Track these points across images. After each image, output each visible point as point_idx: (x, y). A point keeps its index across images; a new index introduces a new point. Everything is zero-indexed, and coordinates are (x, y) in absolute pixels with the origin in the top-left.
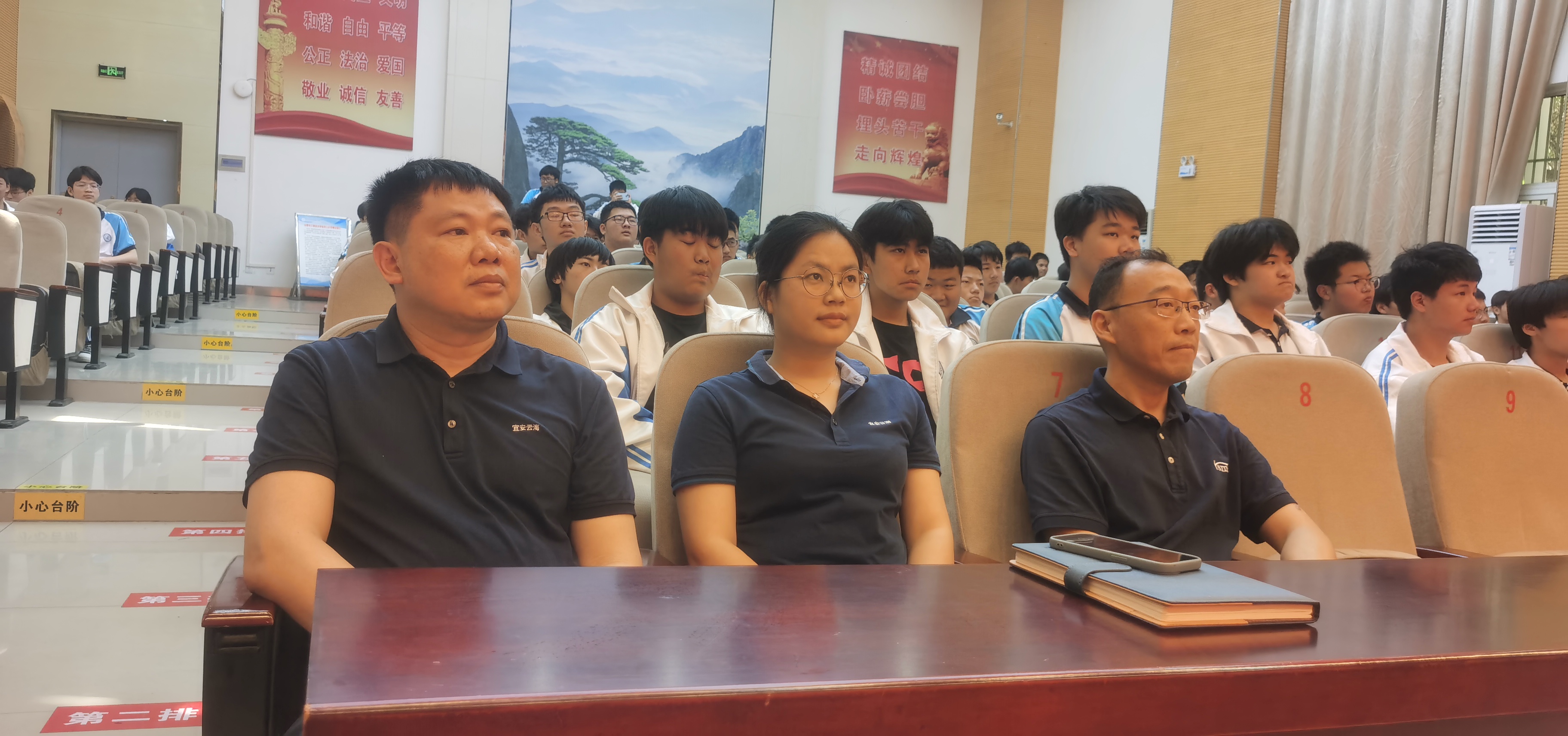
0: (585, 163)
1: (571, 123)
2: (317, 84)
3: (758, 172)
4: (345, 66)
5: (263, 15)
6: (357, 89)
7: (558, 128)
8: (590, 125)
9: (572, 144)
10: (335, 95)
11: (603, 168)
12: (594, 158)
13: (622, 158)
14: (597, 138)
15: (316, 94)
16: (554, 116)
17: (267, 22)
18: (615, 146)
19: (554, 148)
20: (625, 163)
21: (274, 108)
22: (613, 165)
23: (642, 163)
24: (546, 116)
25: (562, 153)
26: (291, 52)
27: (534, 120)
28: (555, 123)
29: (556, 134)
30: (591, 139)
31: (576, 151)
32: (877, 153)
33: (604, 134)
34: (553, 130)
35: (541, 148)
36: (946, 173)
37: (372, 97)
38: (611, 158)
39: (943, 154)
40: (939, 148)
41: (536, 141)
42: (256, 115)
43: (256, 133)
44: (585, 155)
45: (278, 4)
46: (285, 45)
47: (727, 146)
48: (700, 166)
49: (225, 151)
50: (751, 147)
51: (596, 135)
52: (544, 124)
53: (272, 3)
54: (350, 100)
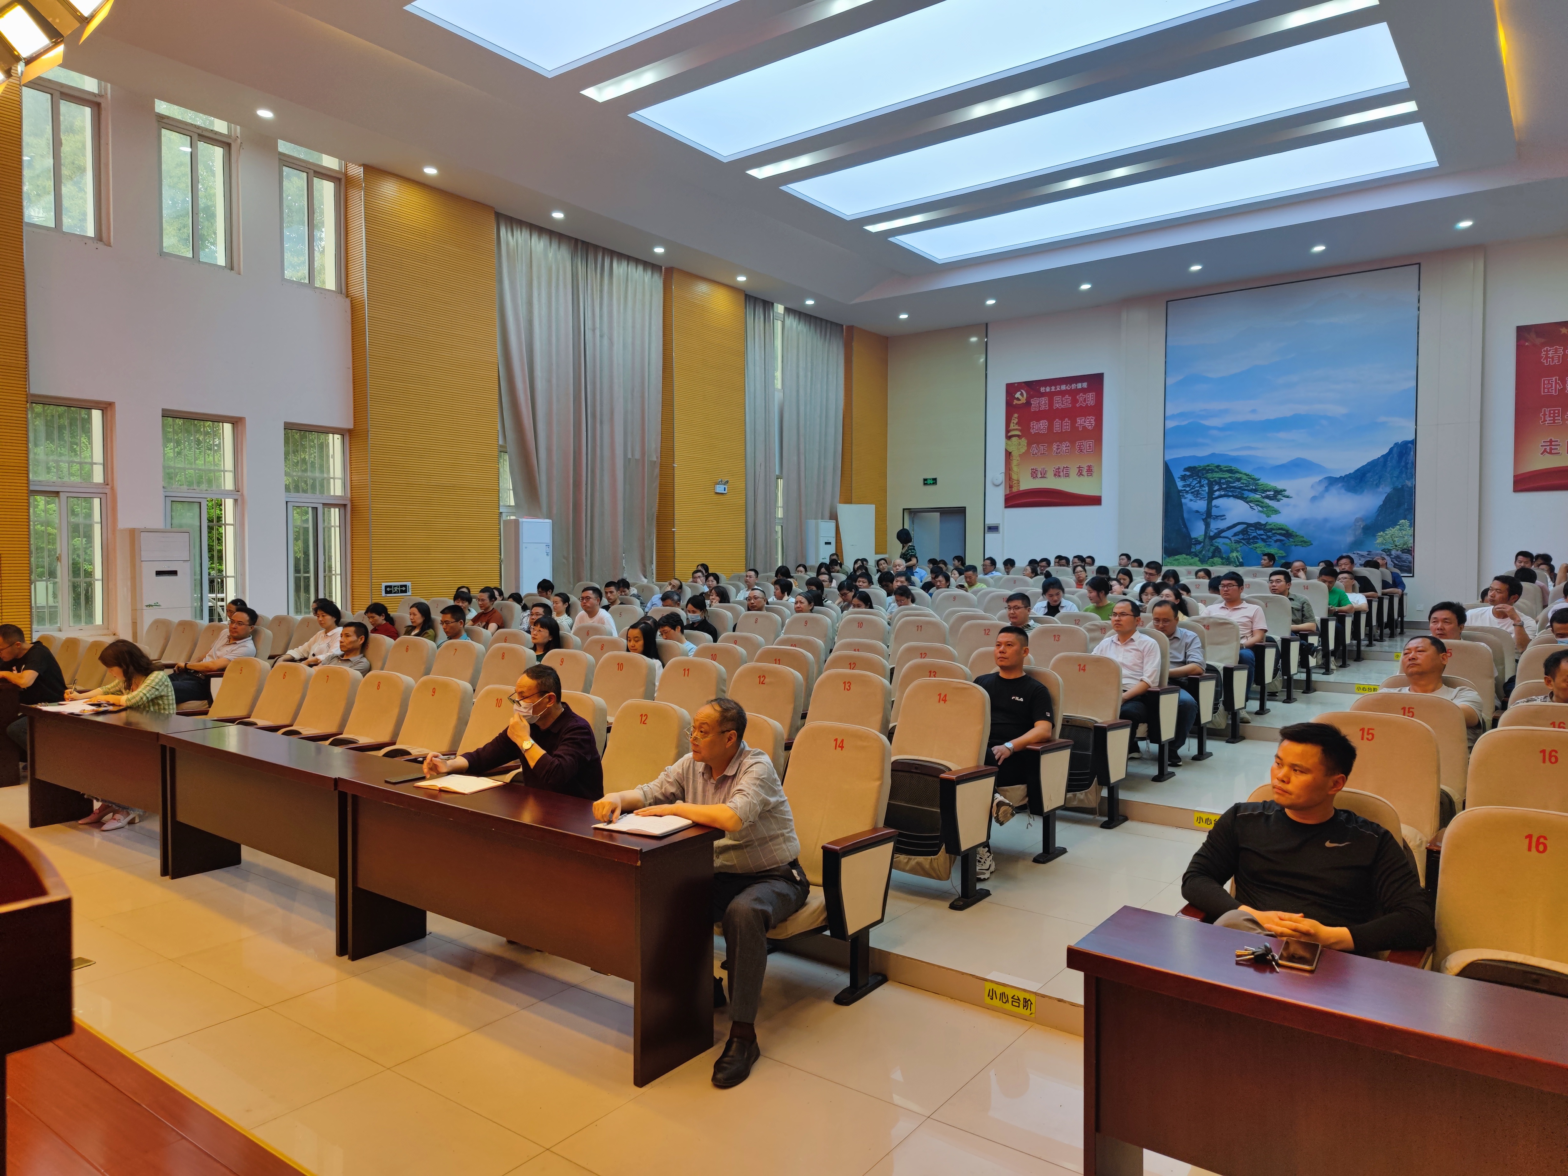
0: (1232, 498)
1: (1218, 467)
2: (1040, 469)
3: (1410, 484)
4: (1057, 453)
5: (1008, 431)
6: (1064, 468)
7: (1207, 473)
8: (1234, 466)
9: (1219, 484)
10: (1050, 474)
11: (1248, 500)
12: (1239, 492)
13: (1266, 489)
14: (1242, 475)
15: (1039, 475)
16: (1203, 464)
17: (1010, 434)
18: (1259, 480)
19: (1204, 489)
20: (1268, 493)
21: (1015, 490)
22: (1257, 496)
23: (1285, 490)
24: (1196, 465)
25: (1211, 492)
26: (1024, 451)
27: (1186, 469)
28: (1204, 469)
29: (1204, 478)
30: (1236, 477)
33: (1248, 472)
34: (1203, 475)
35: (1193, 490)
38: (1255, 491)
41: (1189, 485)
42: (1006, 495)
43: (1006, 507)
44: (1231, 491)
45: (1016, 421)
46: (1020, 446)
47: (1372, 465)
48: (1343, 486)
49: (990, 521)
50: (1400, 461)
51: (1241, 473)
52: (1195, 472)
53: (1012, 421)
54: (1060, 476)
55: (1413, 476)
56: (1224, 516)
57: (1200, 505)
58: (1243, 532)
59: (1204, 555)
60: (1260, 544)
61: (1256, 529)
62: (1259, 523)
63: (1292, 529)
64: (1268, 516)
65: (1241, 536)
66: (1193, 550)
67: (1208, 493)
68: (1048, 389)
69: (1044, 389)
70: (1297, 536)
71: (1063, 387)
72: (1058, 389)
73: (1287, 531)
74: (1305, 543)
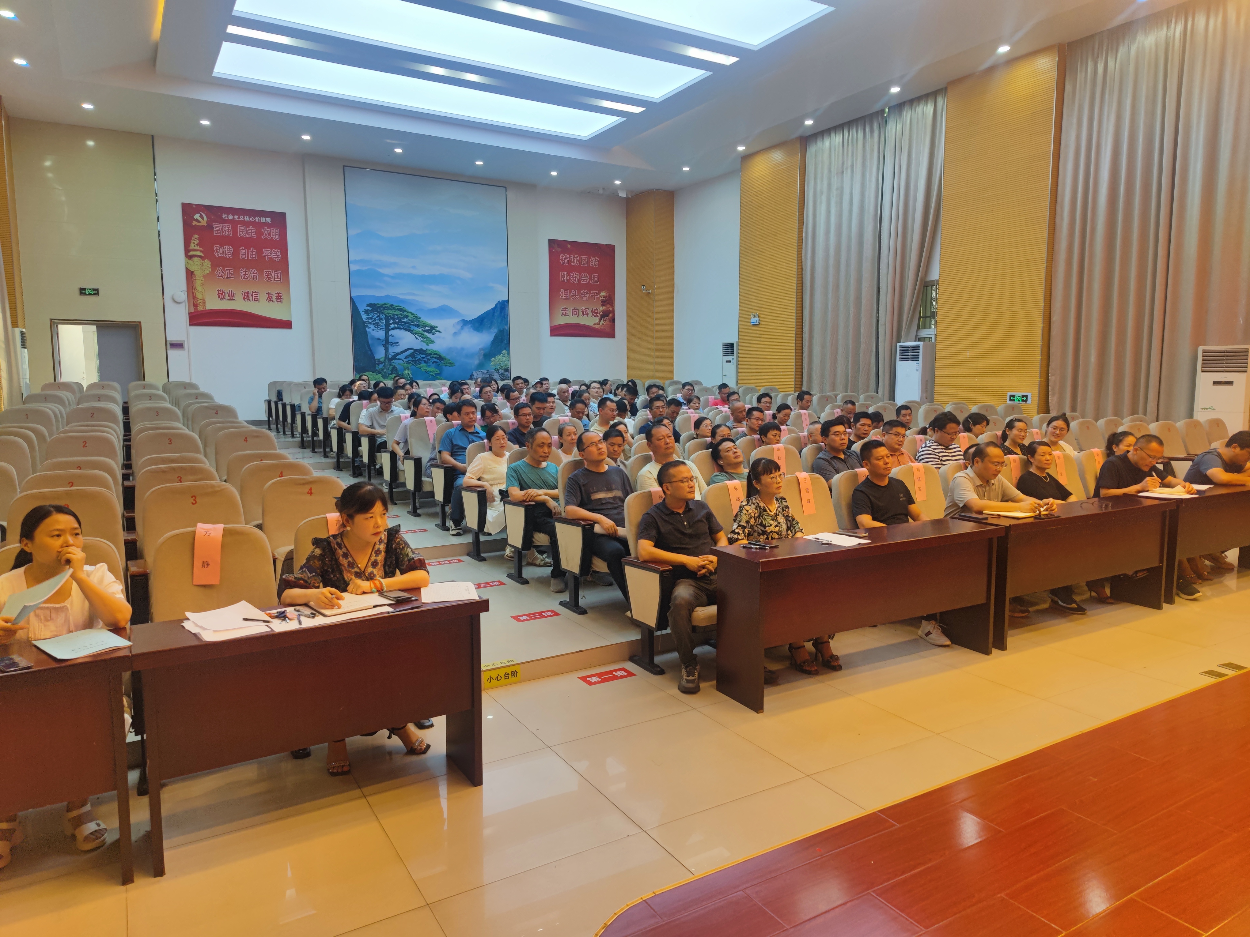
0: (402, 330)
1: (392, 305)
2: (227, 291)
3: (506, 328)
4: (244, 278)
5: (187, 250)
6: (253, 292)
7: (384, 309)
8: (403, 306)
9: (393, 319)
10: (239, 297)
11: (414, 332)
12: (407, 326)
13: (425, 325)
14: (408, 314)
15: (227, 297)
16: (380, 302)
17: (191, 253)
18: (420, 318)
19: (383, 322)
20: (427, 328)
21: (200, 308)
22: (420, 330)
23: (437, 327)
24: (376, 303)
25: (388, 325)
26: (208, 272)
27: (368, 305)
28: (382, 306)
29: (382, 313)
30: (405, 315)
31: (396, 323)
32: (573, 311)
33: (412, 312)
34: (381, 311)
35: (374, 322)
36: (613, 320)
37: (263, 297)
38: (418, 326)
39: (611, 309)
40: (608, 306)
41: (371, 318)
42: (189, 314)
43: (190, 325)
44: (402, 325)
45: (197, 242)
46: (204, 267)
47: (487, 314)
48: (471, 326)
49: (171, 338)
50: (501, 312)
51: (408, 312)
52: (375, 308)
53: (193, 241)
54: (249, 300)
55: (508, 323)
56: (398, 343)
57: (381, 334)
58: (412, 355)
59: (385, 373)
60: (423, 364)
61: (420, 354)
62: (422, 349)
63: (443, 354)
64: (427, 345)
65: (410, 359)
66: (377, 368)
67: (386, 325)
68: (230, 217)
69: (226, 216)
70: (446, 359)
71: (247, 218)
72: (242, 219)
73: (440, 356)
74: (451, 364)
